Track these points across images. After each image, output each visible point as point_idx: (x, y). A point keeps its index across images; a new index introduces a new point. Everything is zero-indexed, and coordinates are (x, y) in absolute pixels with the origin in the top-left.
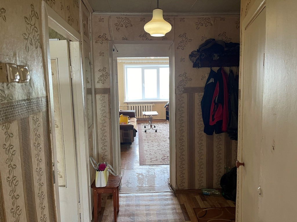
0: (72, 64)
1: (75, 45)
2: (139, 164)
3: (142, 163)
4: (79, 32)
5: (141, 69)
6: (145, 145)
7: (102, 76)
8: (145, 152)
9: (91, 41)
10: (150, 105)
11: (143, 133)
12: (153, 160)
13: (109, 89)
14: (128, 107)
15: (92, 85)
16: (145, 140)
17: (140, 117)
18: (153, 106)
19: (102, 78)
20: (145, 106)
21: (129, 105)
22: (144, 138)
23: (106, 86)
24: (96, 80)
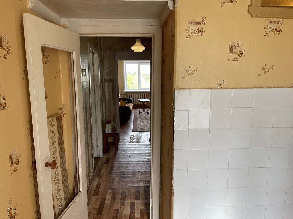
0: (94, 66)
1: (96, 56)
2: (132, 131)
3: (134, 131)
4: (98, 49)
5: (138, 64)
6: (138, 122)
7: (109, 71)
8: (137, 125)
9: (103, 51)
10: (145, 94)
11: (137, 114)
12: (142, 129)
13: (113, 79)
14: (127, 95)
15: (103, 77)
16: (138, 119)
17: (136, 104)
18: (147, 95)
19: (109, 73)
20: (141, 95)
21: (128, 94)
22: (138, 118)
23: (111, 77)
24: (105, 74)
